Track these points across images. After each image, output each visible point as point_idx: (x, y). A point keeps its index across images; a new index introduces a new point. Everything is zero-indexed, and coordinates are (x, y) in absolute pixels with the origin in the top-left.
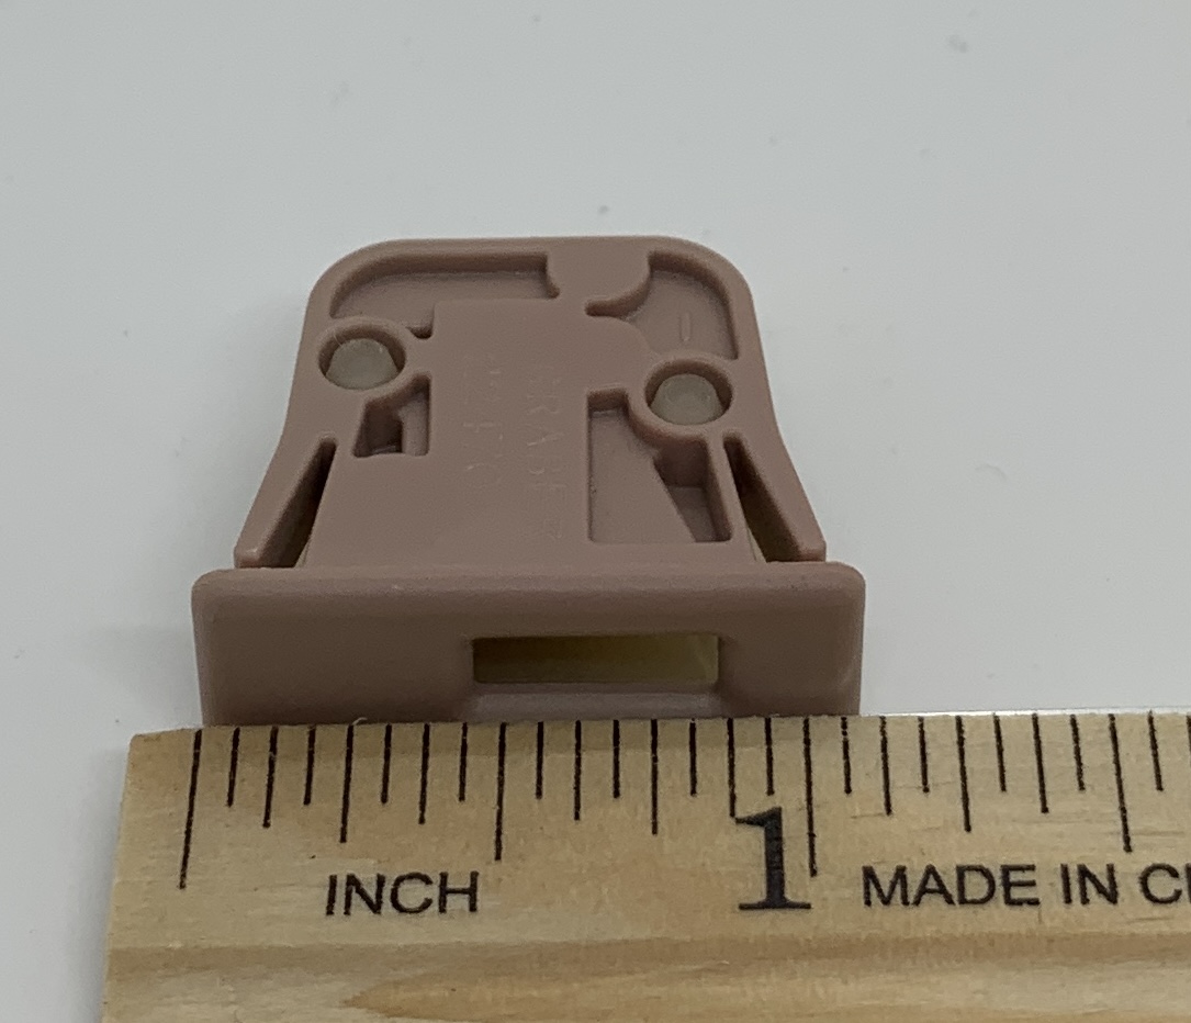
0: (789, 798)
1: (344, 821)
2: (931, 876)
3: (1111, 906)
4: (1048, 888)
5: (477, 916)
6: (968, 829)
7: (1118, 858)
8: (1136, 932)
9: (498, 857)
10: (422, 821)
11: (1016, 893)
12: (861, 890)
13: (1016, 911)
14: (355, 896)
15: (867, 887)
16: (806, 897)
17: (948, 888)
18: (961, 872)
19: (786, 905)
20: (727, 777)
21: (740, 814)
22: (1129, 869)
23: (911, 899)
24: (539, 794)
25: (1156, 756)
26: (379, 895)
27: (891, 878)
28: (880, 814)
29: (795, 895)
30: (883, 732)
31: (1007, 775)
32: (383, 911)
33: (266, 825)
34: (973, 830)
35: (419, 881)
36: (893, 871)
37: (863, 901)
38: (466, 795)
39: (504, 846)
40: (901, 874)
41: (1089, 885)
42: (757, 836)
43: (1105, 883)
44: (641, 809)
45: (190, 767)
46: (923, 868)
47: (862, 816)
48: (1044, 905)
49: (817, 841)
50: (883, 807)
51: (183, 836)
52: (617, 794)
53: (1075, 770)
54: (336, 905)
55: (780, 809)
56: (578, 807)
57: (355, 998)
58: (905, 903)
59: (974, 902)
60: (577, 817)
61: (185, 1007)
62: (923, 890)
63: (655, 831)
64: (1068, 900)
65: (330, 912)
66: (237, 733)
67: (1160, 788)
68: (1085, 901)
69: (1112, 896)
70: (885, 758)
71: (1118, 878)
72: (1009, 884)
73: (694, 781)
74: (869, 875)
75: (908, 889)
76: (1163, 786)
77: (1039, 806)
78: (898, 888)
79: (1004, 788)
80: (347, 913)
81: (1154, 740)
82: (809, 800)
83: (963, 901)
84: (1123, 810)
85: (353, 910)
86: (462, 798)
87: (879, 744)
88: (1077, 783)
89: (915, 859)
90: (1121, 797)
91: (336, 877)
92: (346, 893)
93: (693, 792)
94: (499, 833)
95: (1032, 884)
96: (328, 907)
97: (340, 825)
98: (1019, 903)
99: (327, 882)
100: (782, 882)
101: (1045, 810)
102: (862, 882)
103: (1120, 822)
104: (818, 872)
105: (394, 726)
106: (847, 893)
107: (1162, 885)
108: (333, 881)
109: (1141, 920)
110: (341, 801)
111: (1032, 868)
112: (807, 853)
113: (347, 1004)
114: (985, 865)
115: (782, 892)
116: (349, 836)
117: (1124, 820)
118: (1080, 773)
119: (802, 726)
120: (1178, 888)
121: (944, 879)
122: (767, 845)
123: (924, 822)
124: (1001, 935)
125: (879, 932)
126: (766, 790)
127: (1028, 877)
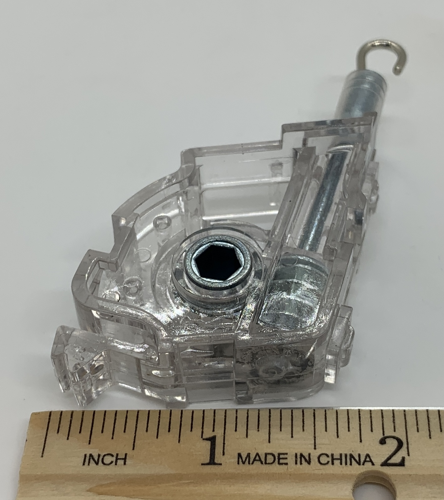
0: (219, 433)
1: (90, 438)
2: (257, 456)
3: (309, 465)
4: (291, 460)
5: (125, 466)
6: (269, 442)
7: (312, 451)
8: (315, 473)
9: (133, 449)
10: (112, 438)
11: (281, 461)
12: (237, 460)
13: (281, 466)
14: (91, 460)
15: (238, 459)
16: (221, 461)
17: (262, 459)
18: (266, 455)
19: (215, 464)
20: (201, 427)
21: (204, 437)
22: (315, 454)
23: (251, 462)
24: (147, 431)
25: (326, 421)
26: (98, 460)
27: (246, 456)
28: (244, 438)
29: (218, 461)
30: (248, 414)
31: (282, 427)
32: (99, 464)
33: (68, 439)
34: (271, 443)
35: (110, 456)
36: (246, 454)
37: (237, 463)
38: (126, 431)
39: (135, 446)
40: (249, 455)
41: (303, 459)
42: (209, 443)
43: (307, 458)
44: (176, 435)
45: (47, 422)
46: (255, 454)
47: (239, 438)
48: (289, 465)
49: (226, 445)
50: (245, 435)
51: (44, 442)
52: (169, 431)
53: (302, 425)
54: (86, 462)
55: (216, 436)
56: (158, 434)
57: (90, 489)
58: (249, 463)
59: (269, 464)
60: (157, 438)
61: (41, 491)
62: (255, 460)
63: (179, 442)
64: (296, 463)
65: (84, 464)
67: (326, 431)
68: (301, 464)
69: (309, 462)
70: (247, 421)
71: (311, 457)
72: (280, 459)
73: (192, 427)
74: (240, 455)
75: (250, 459)
76: (327, 430)
78: (248, 459)
79: (281, 430)
80: (89, 465)
81: (326, 417)
82: (224, 433)
83: (266, 463)
84: (315, 437)
87: (246, 417)
88: (302, 429)
89: (253, 451)
90: (315, 433)
91: (86, 454)
92: (89, 459)
93: (191, 430)
94: (134, 443)
95: (286, 458)
96: (83, 463)
97: (89, 439)
98: (282, 464)
100: (214, 457)
101: (292, 437)
102: (237, 457)
103: (314, 441)
104: (225, 454)
106: (233, 460)
107: (324, 459)
108: (85, 456)
109: (317, 469)
110: (89, 433)
111: (287, 454)
112: (222, 449)
113: (87, 491)
114: (273, 453)
115: (214, 460)
116: (91, 443)
119: (224, 412)
120: (328, 460)
121: (261, 457)
122: (211, 446)
123: (257, 440)
124: (276, 473)
125: (240, 472)
126: (212, 430)
127: (285, 456)
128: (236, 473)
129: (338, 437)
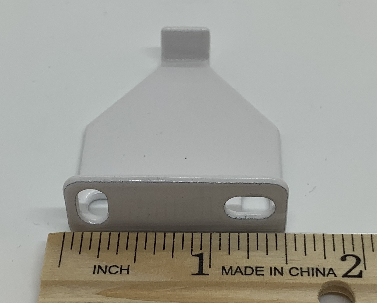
0: (206, 251)
1: (98, 253)
2: (238, 269)
3: (282, 276)
4: (266, 272)
5: (128, 275)
7: (284, 265)
8: (287, 282)
9: (135, 262)
10: (117, 254)
11: (258, 273)
12: (221, 271)
13: (258, 277)
14: (100, 270)
15: (223, 270)
16: (208, 272)
17: (242, 271)
18: (246, 268)
19: (203, 274)
20: (191, 246)
21: (193, 254)
22: (286, 268)
23: (233, 273)
24: (145, 248)
25: (295, 243)
26: (106, 270)
27: (229, 269)
28: (227, 255)
29: (205, 272)
30: (229, 236)
31: (259, 246)
32: (106, 273)
34: (249, 259)
35: (115, 267)
36: (229, 267)
37: (221, 274)
39: (136, 260)
40: (231, 268)
41: (277, 272)
42: (198, 258)
43: (280, 271)
44: (170, 252)
45: (62, 241)
46: (237, 267)
47: (223, 255)
48: (265, 275)
49: (211, 260)
50: (228, 253)
51: (60, 256)
52: (164, 249)
53: (275, 246)
54: (95, 272)
56: (154, 251)
57: (99, 293)
59: (248, 274)
62: (236, 272)
63: (173, 257)
64: (271, 274)
66: (74, 233)
67: (296, 250)
68: (275, 275)
69: (282, 274)
70: (229, 242)
71: (284, 270)
72: (257, 271)
73: (183, 246)
74: (223, 268)
75: (233, 271)
77: (266, 253)
78: (230, 271)
79: (258, 249)
81: (295, 239)
82: (210, 251)
83: (245, 274)
84: (286, 255)
85: (99, 273)
86: (127, 249)
87: (228, 239)
88: (275, 249)
89: (235, 265)
90: (286, 251)
91: (96, 265)
92: (98, 269)
93: (182, 249)
94: (135, 257)
95: (263, 271)
96: (93, 272)
98: (259, 275)
99: (94, 267)
100: (202, 269)
101: (267, 254)
102: (221, 269)
104: (211, 267)
105: (111, 232)
106: (218, 272)
107: (294, 272)
109: (288, 279)
110: (98, 249)
111: (263, 267)
112: (209, 263)
113: (97, 294)
114: (252, 266)
115: (202, 271)
116: (99, 257)
117: (286, 257)
118: (276, 246)
119: (210, 235)
120: (298, 272)
121: (241, 269)
122: (199, 261)
123: (238, 257)
124: (254, 282)
125: (224, 280)
126: (200, 249)
127: (262, 269)
128: (221, 281)
129: (306, 255)
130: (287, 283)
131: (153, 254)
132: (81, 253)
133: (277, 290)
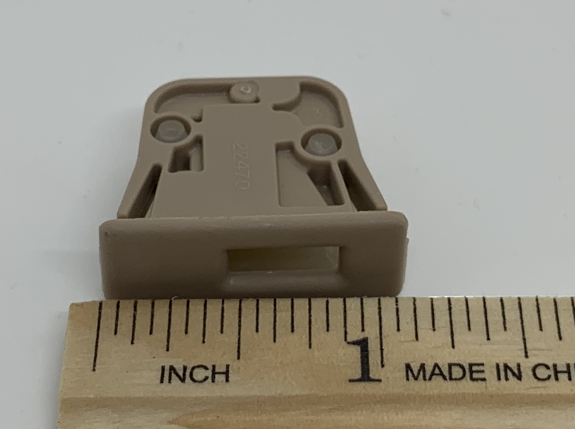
0: (371, 333)
1: (168, 342)
2: (437, 368)
3: (519, 381)
4: (490, 374)
5: (228, 385)
6: (453, 347)
7: (522, 360)
8: (530, 393)
9: (239, 358)
10: (204, 342)
11: (475, 375)
12: (404, 374)
13: (475, 383)
14: (173, 375)
15: (407, 372)
16: (379, 376)
17: (444, 373)
18: (450, 366)
19: (370, 380)
20: (343, 324)
21: (349, 340)
22: (527, 366)
23: (427, 377)
24: (257, 331)
25: (539, 316)
26: (184, 374)
27: (418, 368)
28: (413, 341)
29: (374, 375)
30: (415, 305)
31: (471, 323)
32: (186, 381)
33: (132, 343)
34: (455, 348)
35: (202, 368)
36: (420, 365)
37: (405, 378)
38: (224, 331)
39: (241, 353)
40: (422, 367)
41: (509, 374)
42: (357, 350)
43: (516, 371)
44: (304, 337)
45: (97, 318)
46: (433, 365)
47: (405, 341)
48: (488, 382)
49: (385, 352)
50: (414, 337)
51: (94, 348)
52: (293, 331)
53: (502, 322)
54: (164, 379)
55: (367, 338)
56: (275, 336)
57: (173, 420)
58: (425, 379)
59: (456, 379)
60: (275, 341)
61: (95, 424)
62: (433, 374)
63: (310, 347)
64: (499, 379)
65: (162, 382)
66: (118, 303)
67: (541, 329)
68: (507, 379)
69: (519, 378)
70: (415, 316)
71: (522, 370)
72: (472, 371)
73: (328, 325)
74: (408, 367)
75: (426, 373)
76: (543, 329)
77: (486, 337)
78: (421, 373)
79: (470, 329)
80: (170, 382)
81: (538, 309)
82: (381, 334)
83: (451, 379)
84: (524, 339)
85: (172, 381)
86: (222, 332)
87: (413, 309)
88: (503, 328)
89: (429, 360)
90: (524, 334)
91: (164, 366)
92: (169, 373)
93: (328, 330)
94: (239, 347)
95: (483, 371)
96: (161, 380)
97: (166, 343)
98: (477, 380)
99: (161, 368)
100: (368, 370)
101: (488, 339)
102: (405, 369)
103: (523, 345)
104: (385, 366)
105: (190, 300)
106: (398, 375)
107: (542, 373)
108: (163, 368)
109: (532, 388)
110: (166, 333)
111: (483, 365)
112: (380, 358)
113: (170, 423)
114: (461, 363)
115: (368, 374)
116: (170, 349)
117: (525, 343)
118: (504, 323)
119: (377, 301)
120: (550, 374)
121: (443, 369)
122: (361, 354)
123: (433, 344)
124: (469, 394)
125: (413, 392)
126: (361, 330)
127: (481, 368)
128: (406, 394)
129: (560, 338)
130: (529, 395)
131: (272, 340)
132: (135, 341)
133: (512, 408)
